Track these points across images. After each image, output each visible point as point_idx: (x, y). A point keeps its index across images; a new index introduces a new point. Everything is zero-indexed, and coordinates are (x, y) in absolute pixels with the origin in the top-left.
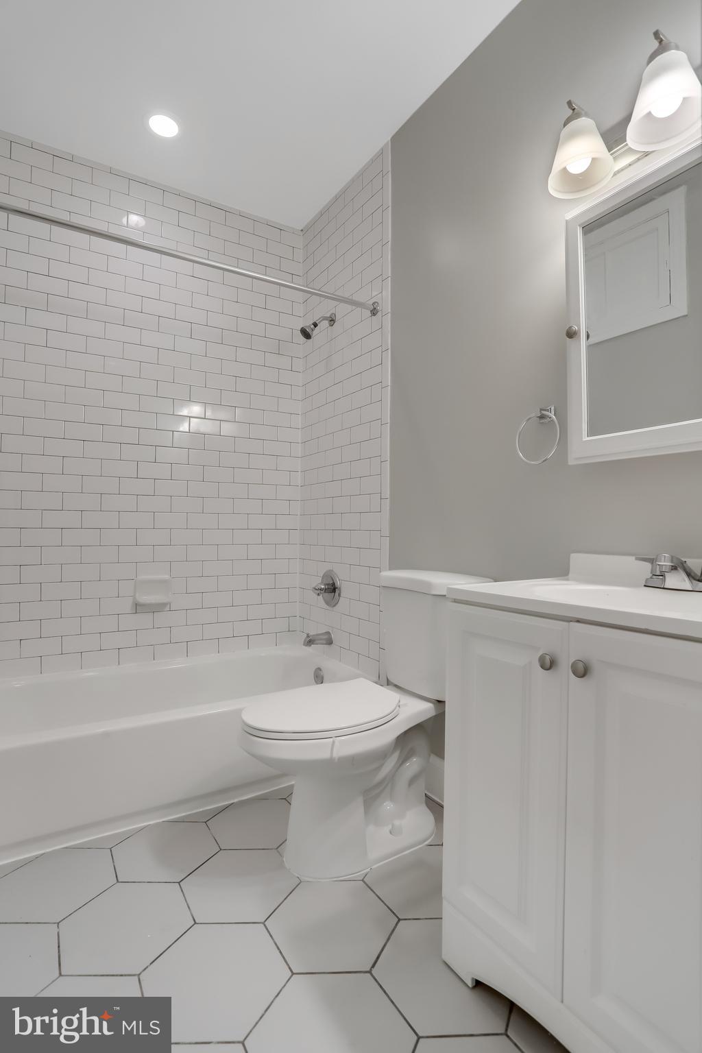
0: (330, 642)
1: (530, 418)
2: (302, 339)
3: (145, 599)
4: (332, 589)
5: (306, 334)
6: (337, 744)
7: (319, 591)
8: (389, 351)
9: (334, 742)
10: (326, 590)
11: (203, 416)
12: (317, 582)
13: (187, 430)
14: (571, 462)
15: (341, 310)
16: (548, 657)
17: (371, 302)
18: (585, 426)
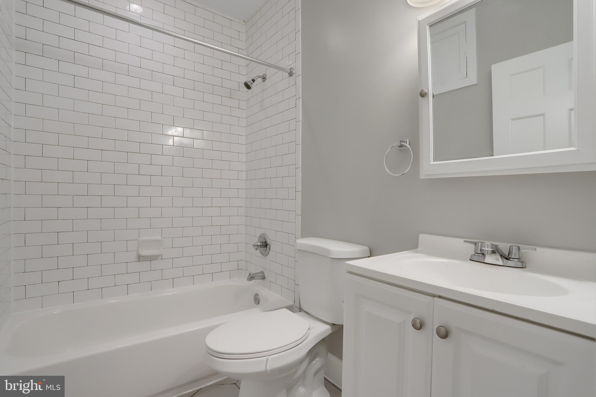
0: (263, 278)
1: (393, 147)
2: (245, 89)
3: (145, 252)
4: (265, 245)
5: (248, 86)
6: (269, 361)
7: (256, 247)
8: (301, 99)
9: (267, 360)
10: (261, 246)
11: (183, 136)
12: (256, 241)
13: (172, 145)
14: (422, 177)
15: (270, 72)
16: (418, 321)
17: (289, 68)
18: (432, 155)
